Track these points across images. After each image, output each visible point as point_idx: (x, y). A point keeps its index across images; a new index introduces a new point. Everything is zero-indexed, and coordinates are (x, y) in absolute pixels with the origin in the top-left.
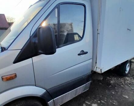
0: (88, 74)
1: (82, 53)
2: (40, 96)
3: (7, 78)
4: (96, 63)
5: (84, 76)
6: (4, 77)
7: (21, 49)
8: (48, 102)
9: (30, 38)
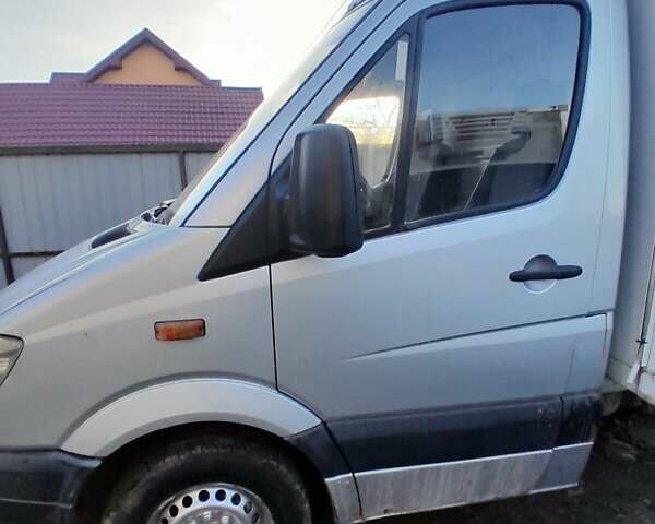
0: (577, 398)
1: (537, 268)
2: (292, 436)
3: (170, 330)
4: (642, 342)
5: (545, 403)
6: (161, 326)
7: (231, 227)
8: (327, 480)
9: (268, 183)
